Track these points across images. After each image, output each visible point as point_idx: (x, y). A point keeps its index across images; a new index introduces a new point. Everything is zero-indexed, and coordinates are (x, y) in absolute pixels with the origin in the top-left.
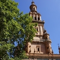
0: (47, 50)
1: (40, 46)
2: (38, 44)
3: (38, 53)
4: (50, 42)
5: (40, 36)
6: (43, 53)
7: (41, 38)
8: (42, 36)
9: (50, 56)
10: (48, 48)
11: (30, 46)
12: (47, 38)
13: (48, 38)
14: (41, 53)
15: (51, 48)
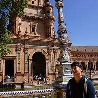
0: (47, 31)
1: (36, 24)
2: (33, 20)
3: (33, 35)
4: (53, 19)
5: (37, 8)
6: (40, 36)
7: (39, 11)
8: (41, 7)
10: (49, 28)
12: (48, 12)
13: (51, 13)
14: (37, 35)
15: (53, 29)
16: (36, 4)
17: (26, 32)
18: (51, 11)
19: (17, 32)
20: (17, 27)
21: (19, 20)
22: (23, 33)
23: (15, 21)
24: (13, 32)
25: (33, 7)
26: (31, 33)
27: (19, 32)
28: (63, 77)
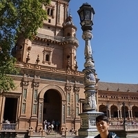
0: (66, 61)
1: (52, 50)
2: (48, 45)
3: (46, 64)
4: (76, 44)
5: (55, 28)
6: (55, 66)
7: (57, 32)
8: (59, 28)
9: (70, 73)
10: (69, 57)
11: (29, 49)
12: (69, 35)
13: (73, 36)
14: (52, 65)
15: (75, 57)
16: (53, 23)
17: (38, 61)
18: (73, 33)
19: (24, 60)
20: (26, 53)
21: (29, 43)
22: (33, 61)
23: (24, 44)
24: (20, 60)
25: (49, 27)
26: (43, 62)
27: (28, 59)
28: (89, 130)
